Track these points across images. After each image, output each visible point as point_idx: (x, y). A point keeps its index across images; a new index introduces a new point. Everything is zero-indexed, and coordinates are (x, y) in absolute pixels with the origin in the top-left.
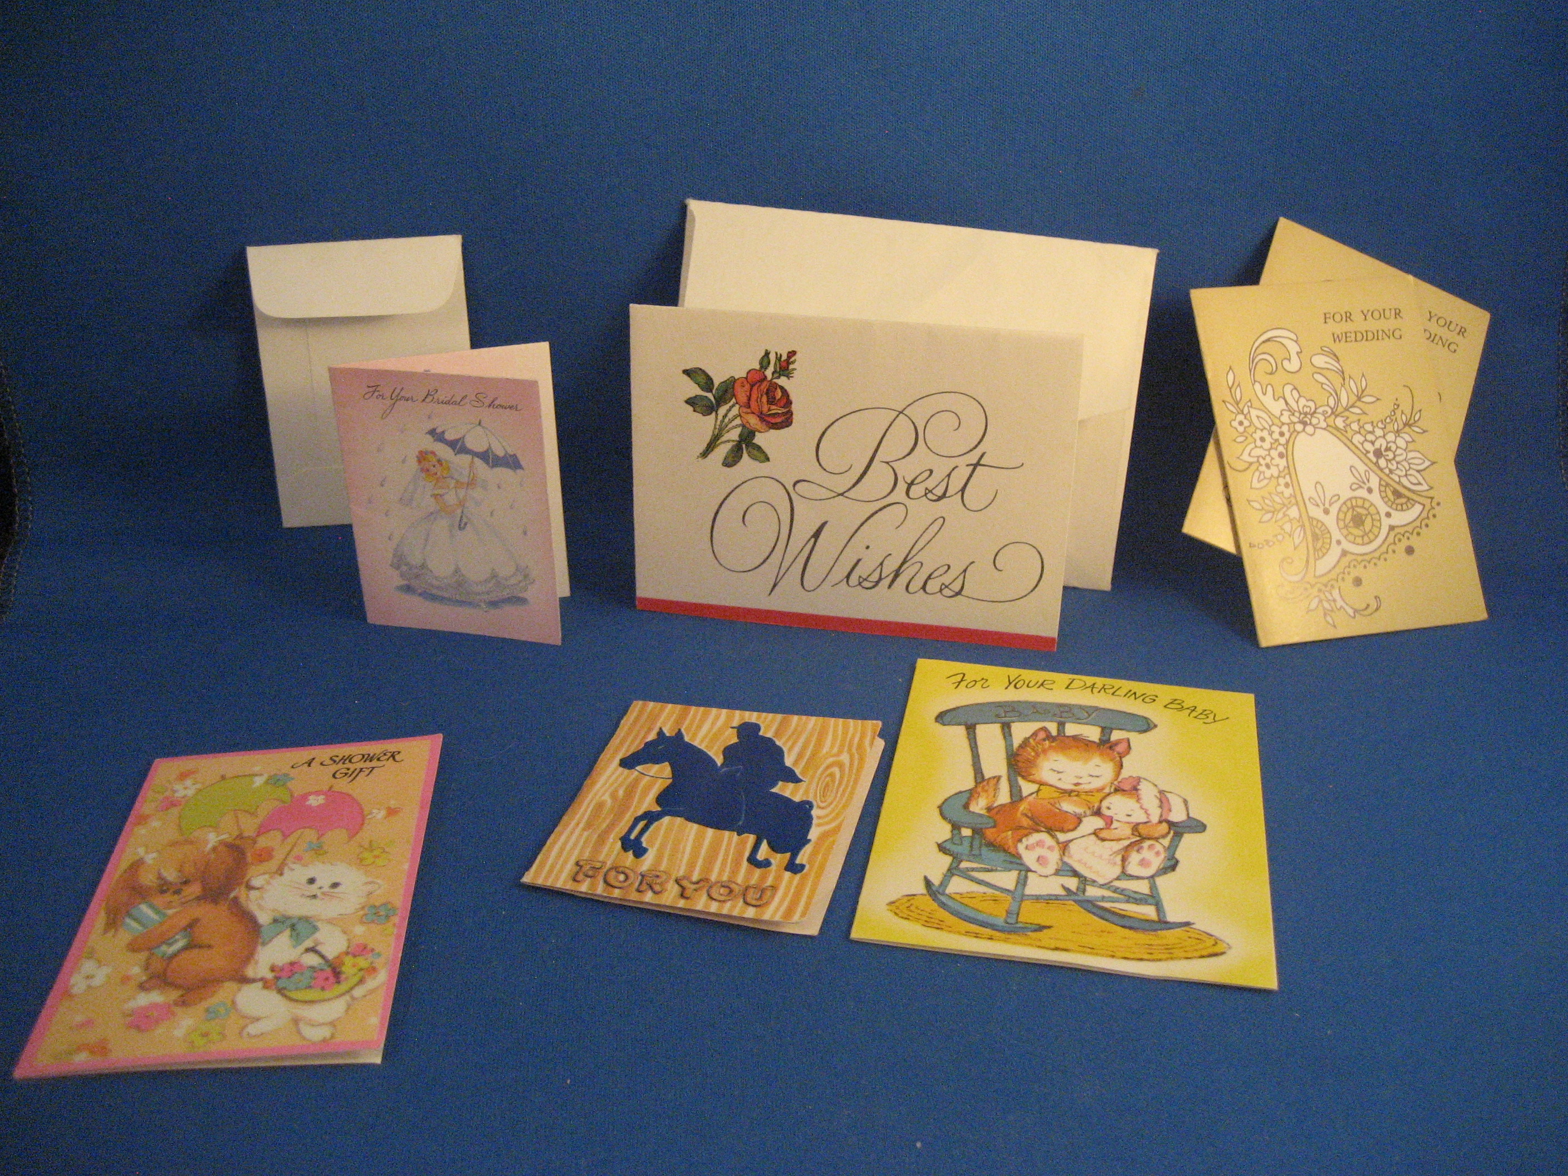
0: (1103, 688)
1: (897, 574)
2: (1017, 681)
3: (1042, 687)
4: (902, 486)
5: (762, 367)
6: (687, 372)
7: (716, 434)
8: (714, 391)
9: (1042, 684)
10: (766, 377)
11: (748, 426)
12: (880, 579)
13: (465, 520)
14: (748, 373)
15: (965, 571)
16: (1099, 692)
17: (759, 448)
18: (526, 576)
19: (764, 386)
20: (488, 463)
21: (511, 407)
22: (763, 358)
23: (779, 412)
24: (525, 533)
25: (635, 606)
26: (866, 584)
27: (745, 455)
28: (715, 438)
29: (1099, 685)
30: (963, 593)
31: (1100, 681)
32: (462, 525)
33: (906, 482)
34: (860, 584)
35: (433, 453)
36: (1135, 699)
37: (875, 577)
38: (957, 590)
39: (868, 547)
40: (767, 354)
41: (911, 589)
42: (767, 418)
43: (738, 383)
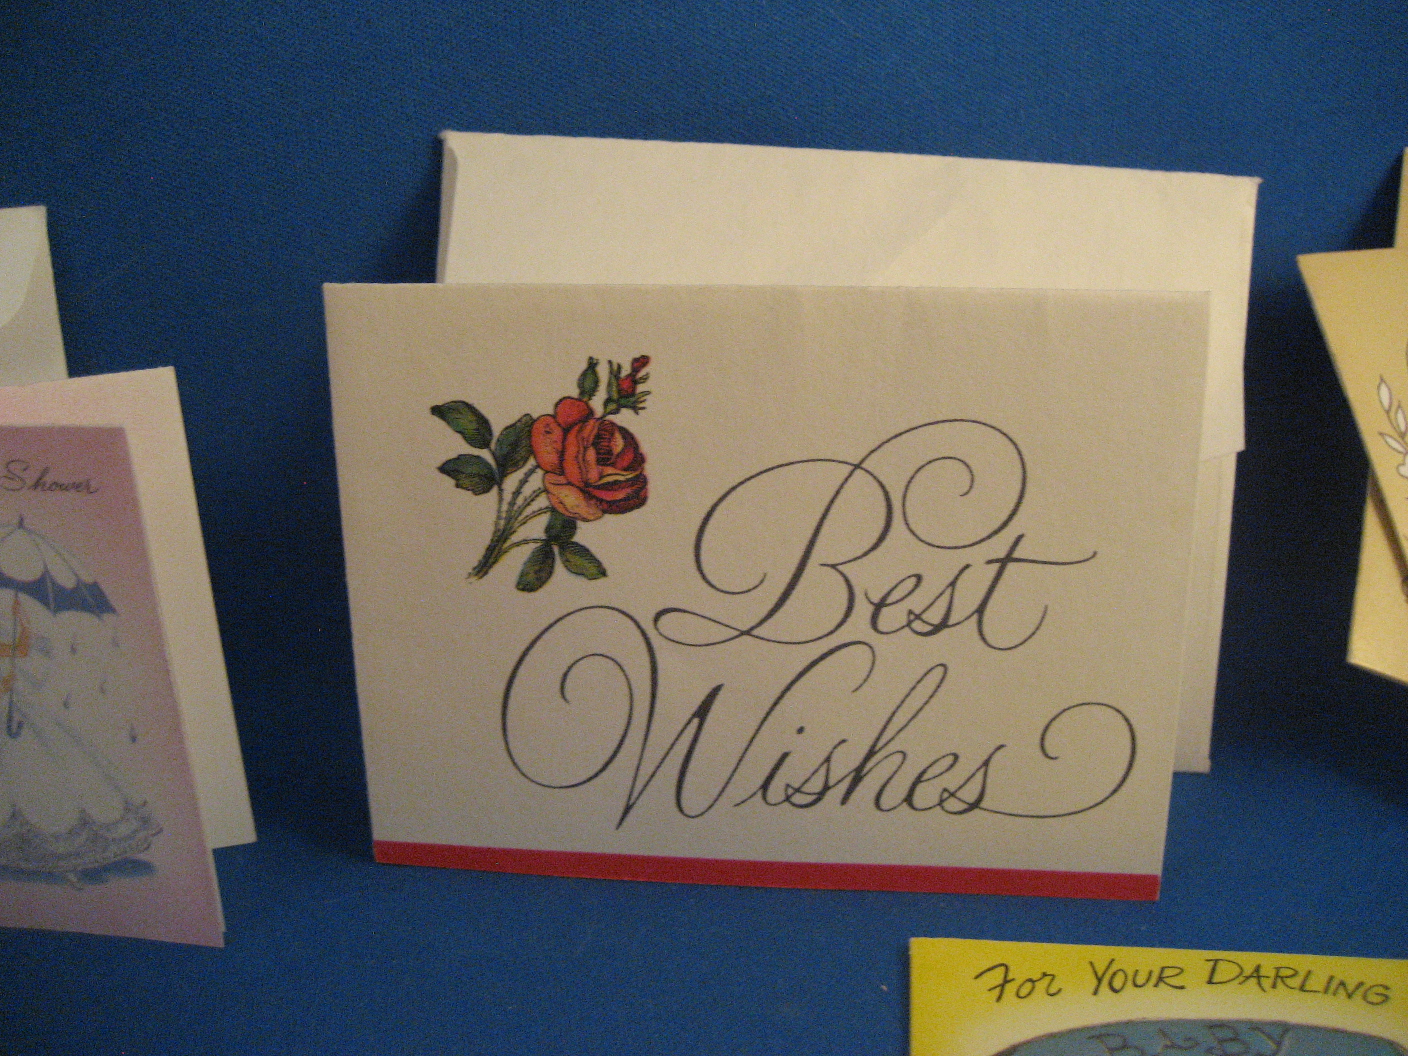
0: (1277, 976)
1: (858, 776)
2: (1111, 972)
3: (1162, 985)
4: (863, 610)
5: (582, 393)
6: (437, 411)
7: (502, 527)
8: (493, 446)
9: (1161, 979)
10: (591, 412)
11: (561, 509)
12: (827, 788)
13: (17, 717)
14: (557, 405)
15: (986, 763)
16: (1274, 986)
17: (584, 552)
18: (146, 822)
19: (590, 430)
20: (46, 604)
21: (77, 487)
22: (584, 375)
23: (622, 478)
24: (134, 739)
25: (371, 858)
26: (798, 799)
27: (560, 568)
28: (500, 537)
29: (1268, 971)
30: (984, 805)
31: (1269, 961)
32: (15, 726)
33: (872, 603)
34: (788, 799)
36: (1350, 996)
37: (816, 785)
38: (972, 799)
39: (801, 731)
40: (592, 365)
41: (886, 802)
42: (597, 493)
43: (539, 426)
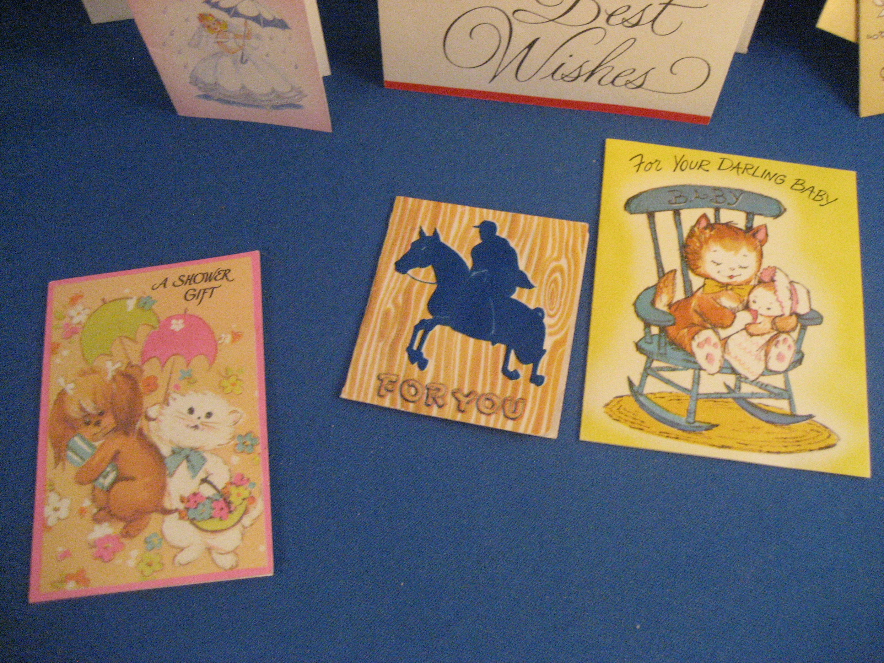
0: (745, 168)
1: (593, 73)
2: (681, 162)
3: (700, 169)
4: (603, 16)
9: (700, 166)
12: (579, 76)
13: (245, 58)
15: (647, 73)
16: (743, 173)
18: (300, 93)
20: (260, 24)
24: (296, 68)
25: (383, 86)
26: (567, 79)
29: (742, 166)
30: (643, 86)
31: (744, 160)
32: (244, 61)
33: (607, 14)
34: (562, 78)
35: (211, 15)
36: (770, 179)
37: (575, 74)
38: (638, 84)
39: (571, 56)
41: (602, 82)
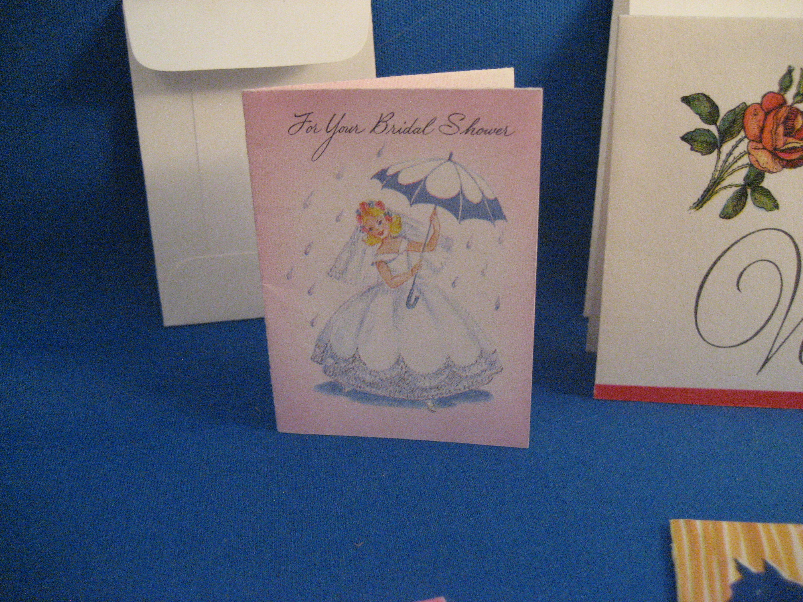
5: (781, 89)
6: (686, 100)
7: (716, 177)
8: (718, 124)
10: (785, 102)
11: (756, 165)
13: (416, 294)
14: (763, 97)
17: (767, 193)
18: (492, 364)
19: (784, 111)
20: (456, 216)
21: (497, 131)
22: (784, 77)
23: (797, 145)
27: (749, 203)
28: (714, 183)
32: (412, 301)
35: (380, 204)
40: (790, 71)
42: (782, 155)
43: (750, 111)
